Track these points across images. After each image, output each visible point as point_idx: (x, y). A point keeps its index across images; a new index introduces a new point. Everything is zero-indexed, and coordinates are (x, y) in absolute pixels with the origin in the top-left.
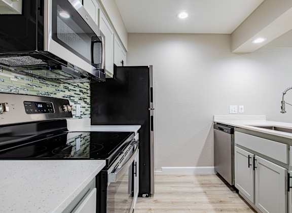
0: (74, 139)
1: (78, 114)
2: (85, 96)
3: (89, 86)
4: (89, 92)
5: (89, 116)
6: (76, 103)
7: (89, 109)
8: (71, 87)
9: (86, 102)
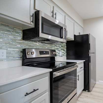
0: (59, 64)
1: (61, 55)
2: (64, 48)
3: (66, 44)
4: (66, 46)
5: (66, 56)
6: (59, 51)
7: (66, 53)
8: (57, 45)
9: (64, 51)
